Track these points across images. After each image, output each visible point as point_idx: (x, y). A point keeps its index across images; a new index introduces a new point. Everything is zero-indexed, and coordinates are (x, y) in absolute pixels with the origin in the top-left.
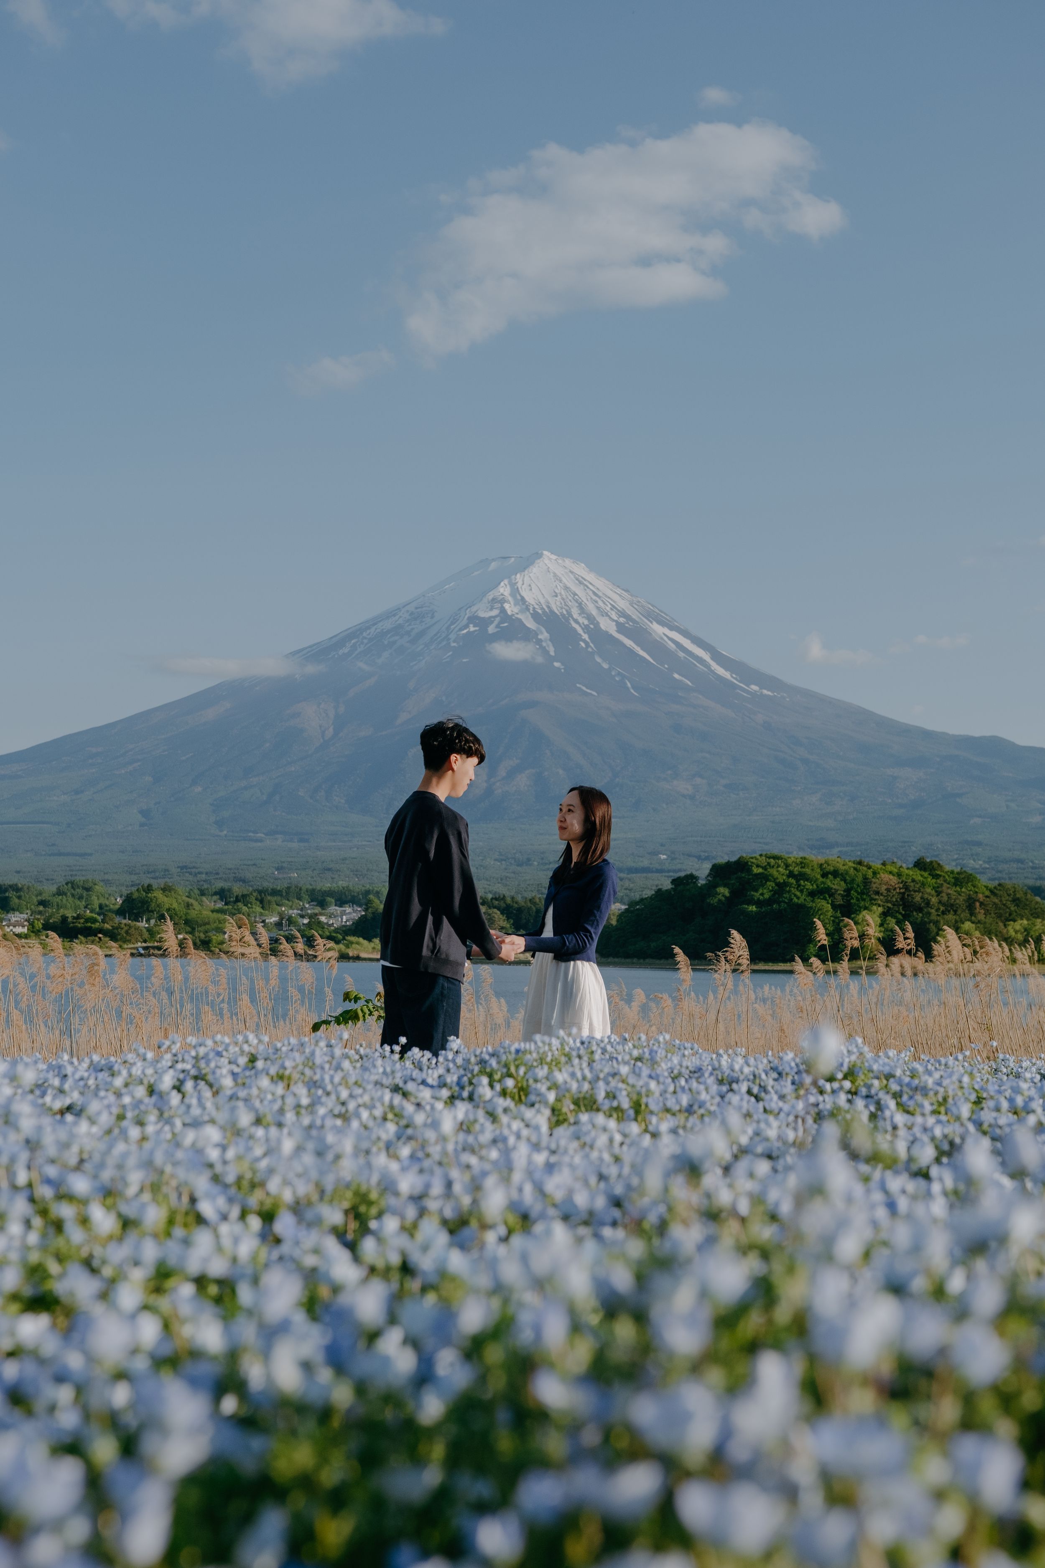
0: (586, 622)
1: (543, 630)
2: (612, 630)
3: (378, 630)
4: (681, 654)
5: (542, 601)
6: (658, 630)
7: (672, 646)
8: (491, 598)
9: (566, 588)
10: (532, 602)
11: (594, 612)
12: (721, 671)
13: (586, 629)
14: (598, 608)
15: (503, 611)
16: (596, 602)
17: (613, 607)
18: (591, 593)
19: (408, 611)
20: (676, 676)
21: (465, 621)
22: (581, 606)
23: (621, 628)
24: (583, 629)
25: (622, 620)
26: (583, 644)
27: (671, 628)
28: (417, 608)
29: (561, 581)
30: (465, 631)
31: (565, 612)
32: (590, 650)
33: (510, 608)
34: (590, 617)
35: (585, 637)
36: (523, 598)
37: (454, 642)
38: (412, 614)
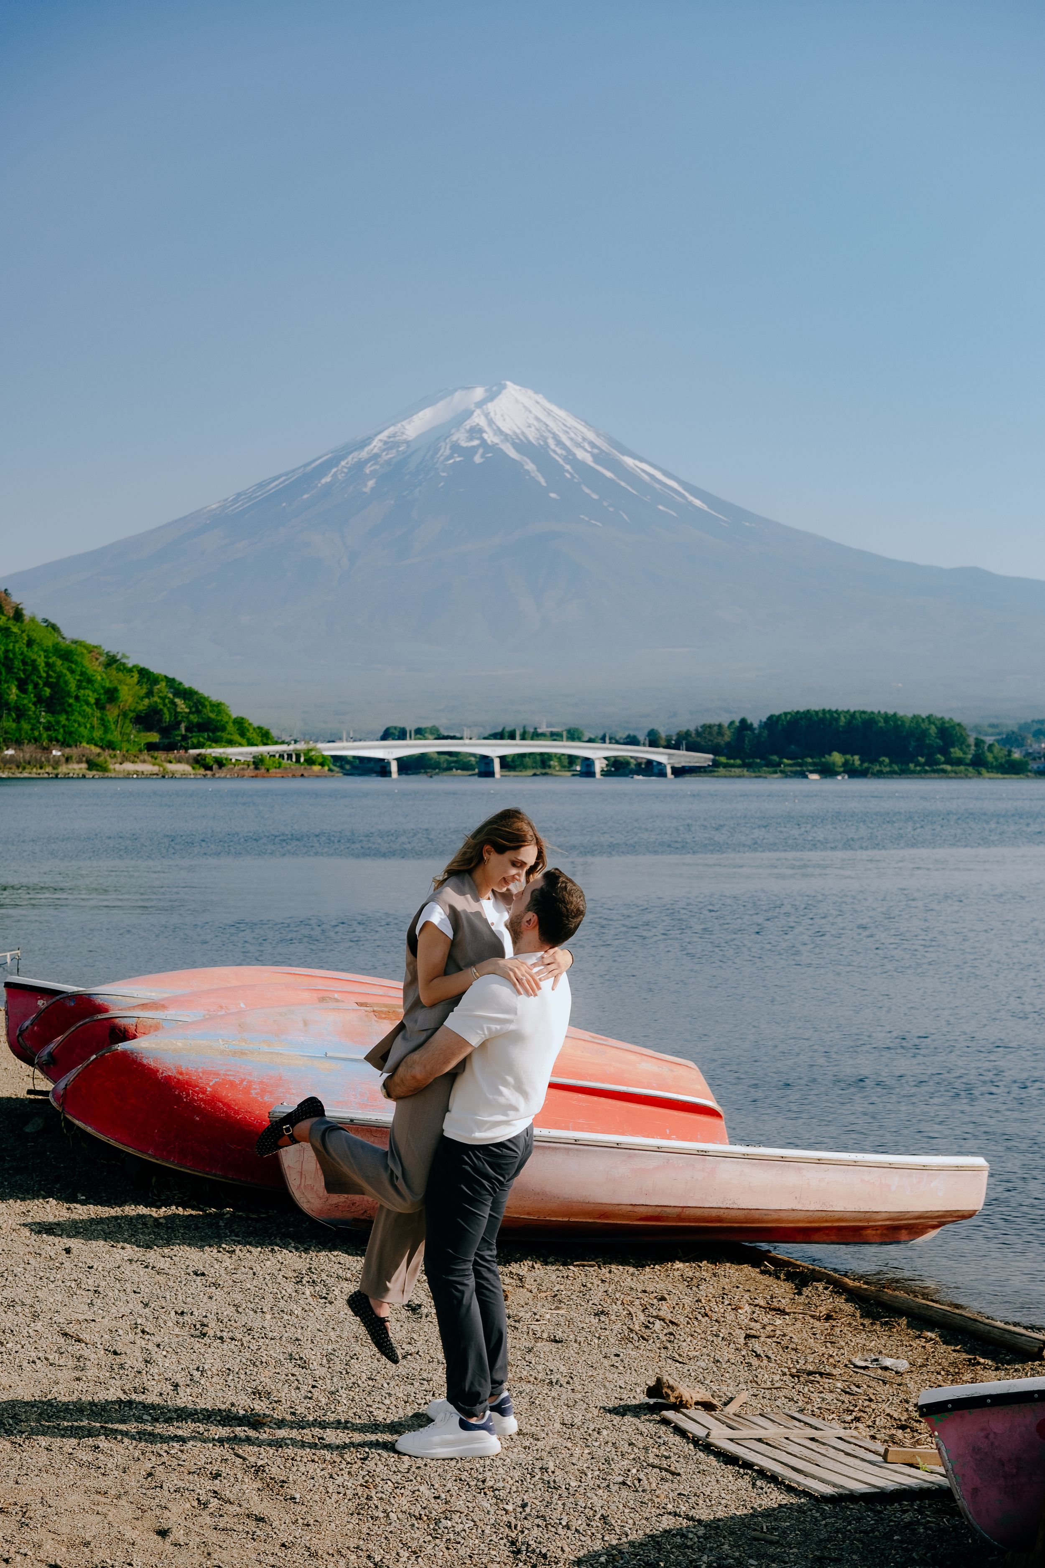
0: (564, 453)
1: (528, 461)
2: (589, 460)
3: (355, 460)
4: (657, 486)
5: (518, 431)
6: (629, 461)
7: (646, 477)
8: (468, 427)
9: (537, 419)
10: (508, 432)
11: (568, 443)
12: (697, 503)
13: (565, 459)
14: (571, 439)
15: (484, 441)
16: (568, 433)
17: (584, 439)
18: (560, 424)
19: (380, 440)
20: (661, 507)
21: (448, 452)
22: (555, 437)
23: (597, 459)
24: (564, 460)
25: (596, 451)
26: (568, 476)
27: (642, 460)
28: (389, 437)
29: (530, 412)
30: (451, 461)
31: (542, 443)
32: (576, 480)
33: (490, 437)
34: (564, 447)
35: (568, 467)
36: (499, 428)
37: (443, 471)
38: (386, 443)
